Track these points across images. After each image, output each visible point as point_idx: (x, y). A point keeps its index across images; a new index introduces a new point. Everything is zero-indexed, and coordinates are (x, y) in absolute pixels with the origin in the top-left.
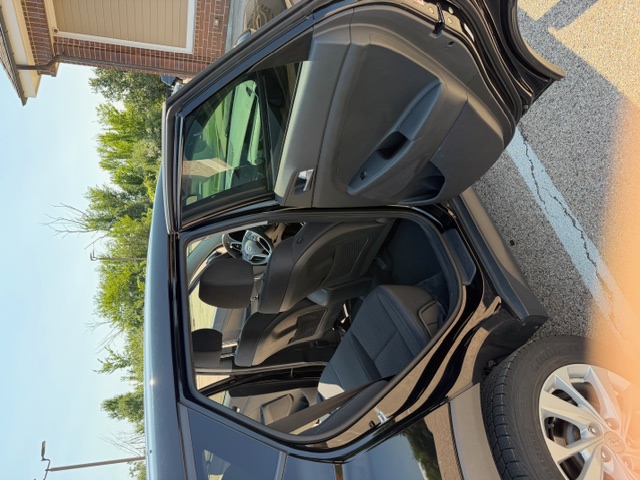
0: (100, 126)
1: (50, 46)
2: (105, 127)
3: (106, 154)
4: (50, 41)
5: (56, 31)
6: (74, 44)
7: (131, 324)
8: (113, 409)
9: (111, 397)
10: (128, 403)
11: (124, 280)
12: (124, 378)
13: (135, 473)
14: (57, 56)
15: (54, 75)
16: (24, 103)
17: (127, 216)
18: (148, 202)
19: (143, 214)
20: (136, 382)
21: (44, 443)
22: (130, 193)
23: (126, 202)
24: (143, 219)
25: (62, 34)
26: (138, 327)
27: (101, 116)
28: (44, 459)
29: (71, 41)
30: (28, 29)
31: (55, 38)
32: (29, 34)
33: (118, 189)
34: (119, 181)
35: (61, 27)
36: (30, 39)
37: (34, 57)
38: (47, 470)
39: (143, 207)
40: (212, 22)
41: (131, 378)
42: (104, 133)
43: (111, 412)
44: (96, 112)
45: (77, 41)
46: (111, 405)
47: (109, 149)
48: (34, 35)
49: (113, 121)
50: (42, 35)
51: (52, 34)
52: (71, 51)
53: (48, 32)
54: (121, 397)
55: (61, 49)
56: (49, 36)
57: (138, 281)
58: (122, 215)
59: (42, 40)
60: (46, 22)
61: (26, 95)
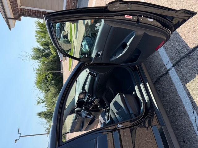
0: (36, 27)
1: (18, 11)
2: (37, 28)
3: (37, 37)
4: (18, 10)
5: (20, 6)
6: (26, 10)
7: (45, 90)
8: (40, 116)
9: (40, 112)
10: (44, 114)
11: (43, 77)
12: (43, 107)
13: (47, 131)
14: (21, 14)
15: (20, 21)
16: (10, 30)
17: (44, 57)
18: (51, 53)
19: (49, 56)
20: (47, 108)
21: (19, 129)
22: (45, 49)
23: (44, 52)
24: (49, 58)
25: (22, 7)
26: (48, 92)
27: (36, 24)
28: (19, 133)
29: (25, 9)
30: (11, 6)
31: (20, 8)
32: (12, 7)
33: (41, 48)
34: (42, 45)
35: (22, 5)
36: (12, 9)
37: (13, 15)
38: (20, 136)
39: (49, 54)
40: (72, 4)
41: (45, 107)
42: (37, 30)
43: (39, 116)
44: (35, 23)
45: (27, 9)
46: (39, 114)
47: (38, 35)
48: (13, 8)
49: (40, 26)
50: (15, 8)
51: (19, 7)
52: (25, 13)
53: (18, 7)
54: (42, 112)
55: (22, 12)
56: (18, 8)
57: (48, 78)
58: (43, 56)
59: (16, 9)
60: (17, 3)
61: (11, 27)
